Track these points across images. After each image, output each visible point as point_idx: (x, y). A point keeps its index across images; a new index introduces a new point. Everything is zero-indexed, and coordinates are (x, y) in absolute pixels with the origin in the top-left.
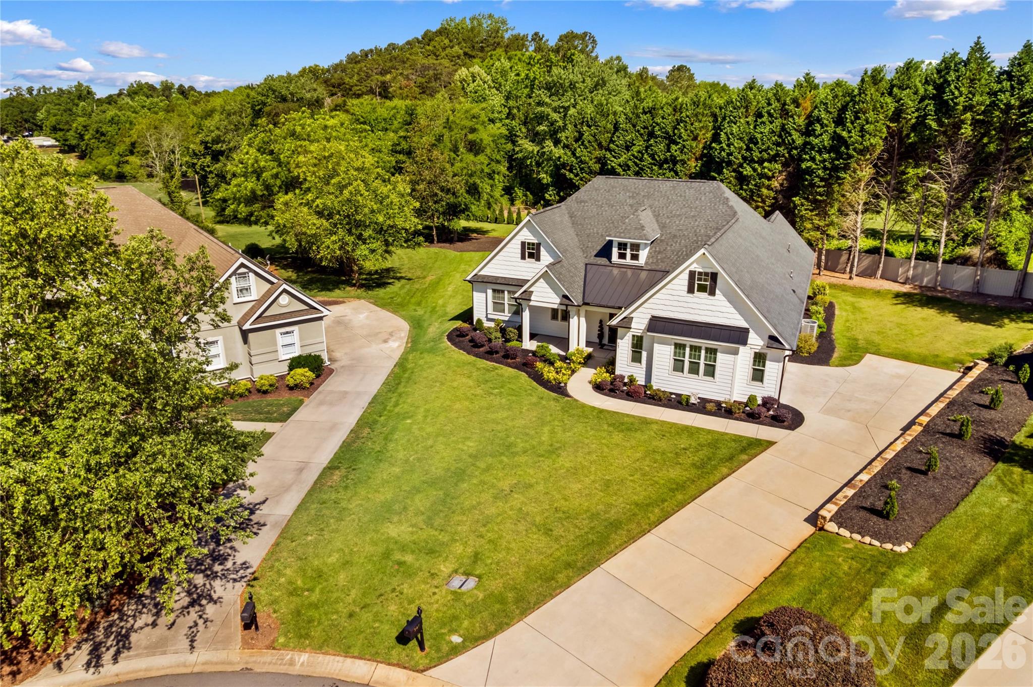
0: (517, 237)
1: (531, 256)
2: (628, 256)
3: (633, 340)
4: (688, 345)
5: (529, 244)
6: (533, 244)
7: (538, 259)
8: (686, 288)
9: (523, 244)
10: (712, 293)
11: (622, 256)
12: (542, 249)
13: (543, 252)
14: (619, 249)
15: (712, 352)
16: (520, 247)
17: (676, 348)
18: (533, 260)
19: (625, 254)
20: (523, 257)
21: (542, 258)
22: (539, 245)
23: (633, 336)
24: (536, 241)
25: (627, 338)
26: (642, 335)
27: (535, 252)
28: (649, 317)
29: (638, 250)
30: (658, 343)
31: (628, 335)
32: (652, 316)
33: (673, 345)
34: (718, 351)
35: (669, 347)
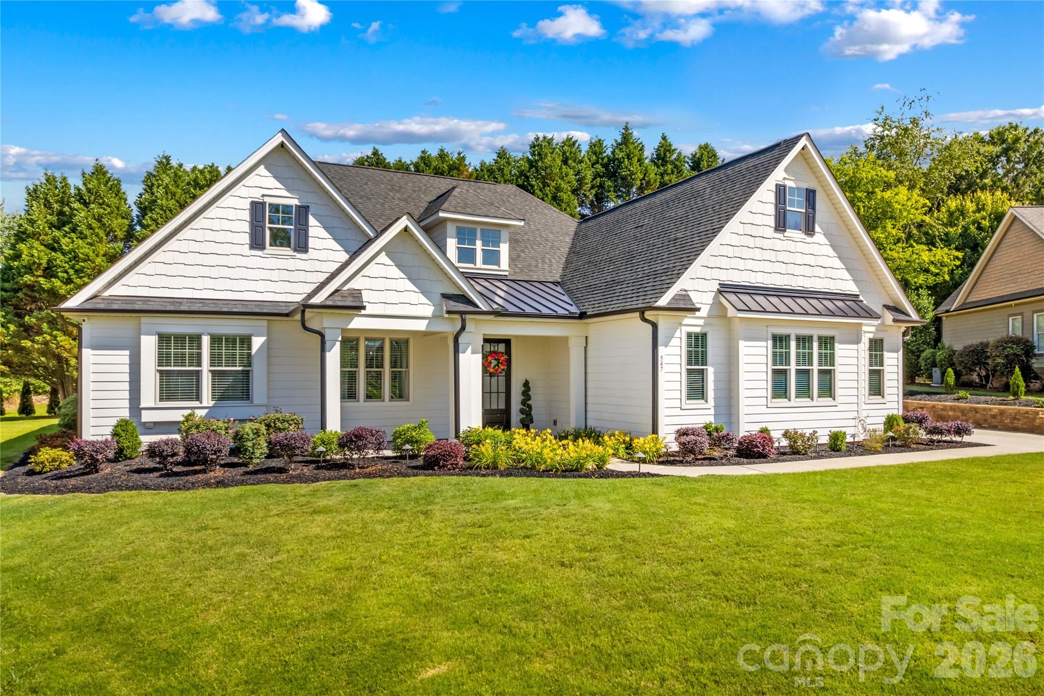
0: (239, 190)
1: (280, 239)
2: (479, 255)
3: (689, 345)
4: (793, 337)
5: (275, 208)
6: (287, 209)
7: (302, 247)
8: (772, 221)
9: (257, 208)
10: (809, 230)
11: (466, 255)
12: (312, 221)
13: (315, 228)
14: (460, 240)
15: (827, 342)
16: (246, 215)
17: (774, 346)
18: (287, 251)
19: (473, 250)
20: (257, 243)
21: (312, 243)
22: (303, 211)
23: (689, 335)
24: (294, 202)
25: (675, 342)
26: (704, 331)
27: (292, 227)
28: (715, 287)
29: (497, 243)
30: (747, 339)
31: (678, 334)
32: (720, 284)
33: (770, 336)
34: (836, 340)
35: (764, 344)
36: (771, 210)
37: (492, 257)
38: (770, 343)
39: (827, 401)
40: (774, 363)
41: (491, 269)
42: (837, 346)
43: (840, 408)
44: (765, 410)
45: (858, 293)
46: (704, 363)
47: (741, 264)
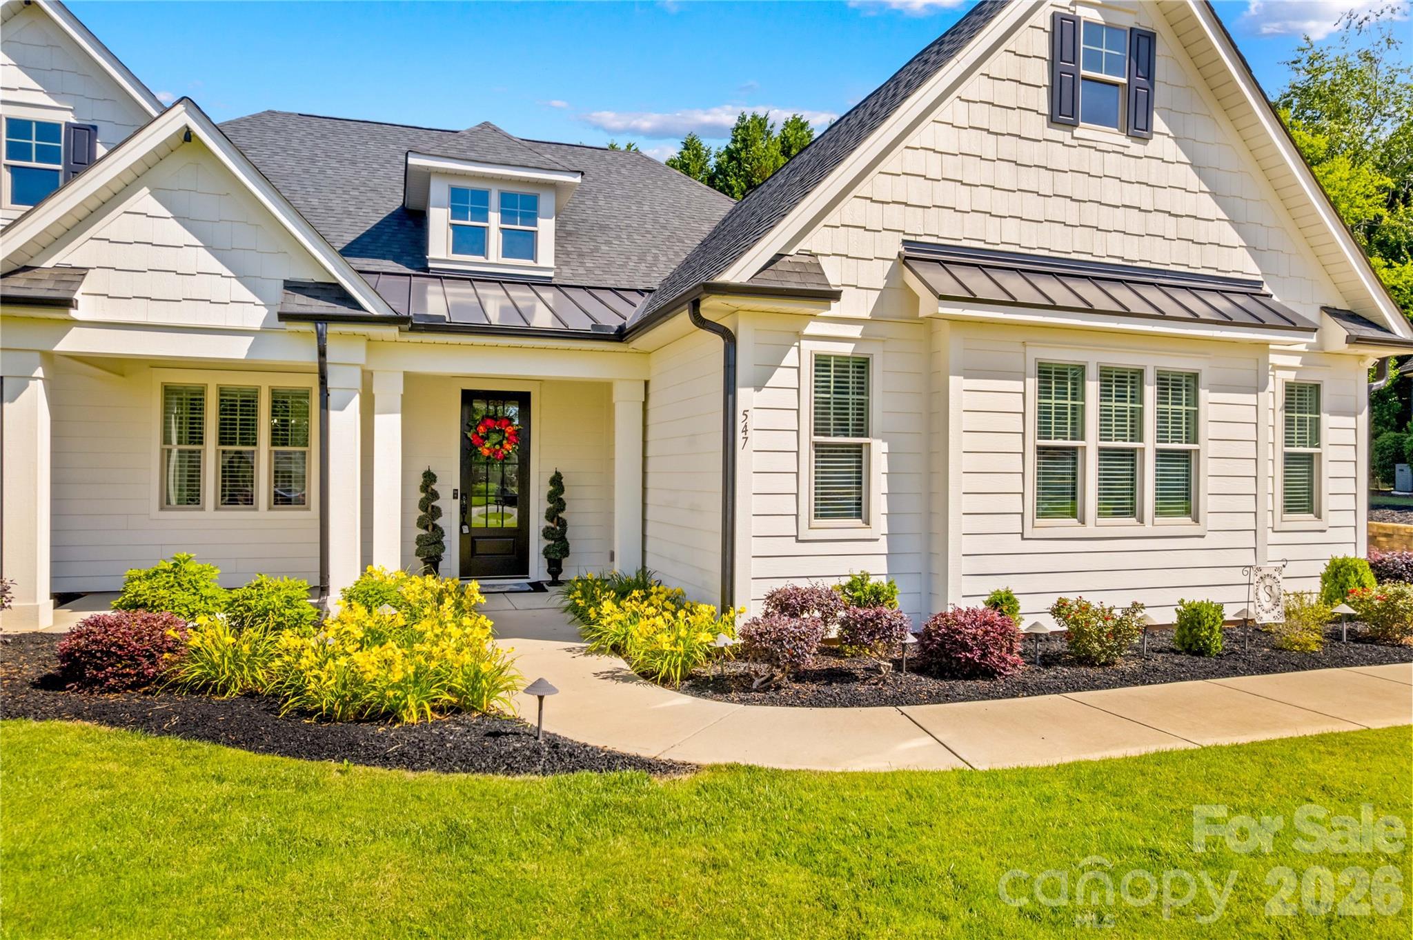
2: (495, 241)
3: (821, 386)
4: (1092, 371)
5: (21, 128)
6: (48, 130)
8: (1041, 100)
10: (1139, 128)
11: (469, 240)
14: (457, 212)
15: (1181, 387)
17: (1044, 391)
19: (483, 231)
22: (83, 135)
23: (821, 363)
24: (65, 117)
25: (782, 376)
26: (864, 351)
27: (59, 167)
28: (894, 248)
29: (531, 218)
30: (970, 373)
31: (791, 358)
32: (905, 242)
33: (1032, 368)
34: (1203, 380)
35: (1017, 385)
36: (1039, 73)
37: (520, 244)
38: (1032, 383)
39: (1181, 524)
40: (1044, 432)
41: (519, 265)
42: (1204, 395)
43: (1211, 540)
44: (1016, 544)
45: (1260, 278)
46: (862, 430)
47: (962, 197)
